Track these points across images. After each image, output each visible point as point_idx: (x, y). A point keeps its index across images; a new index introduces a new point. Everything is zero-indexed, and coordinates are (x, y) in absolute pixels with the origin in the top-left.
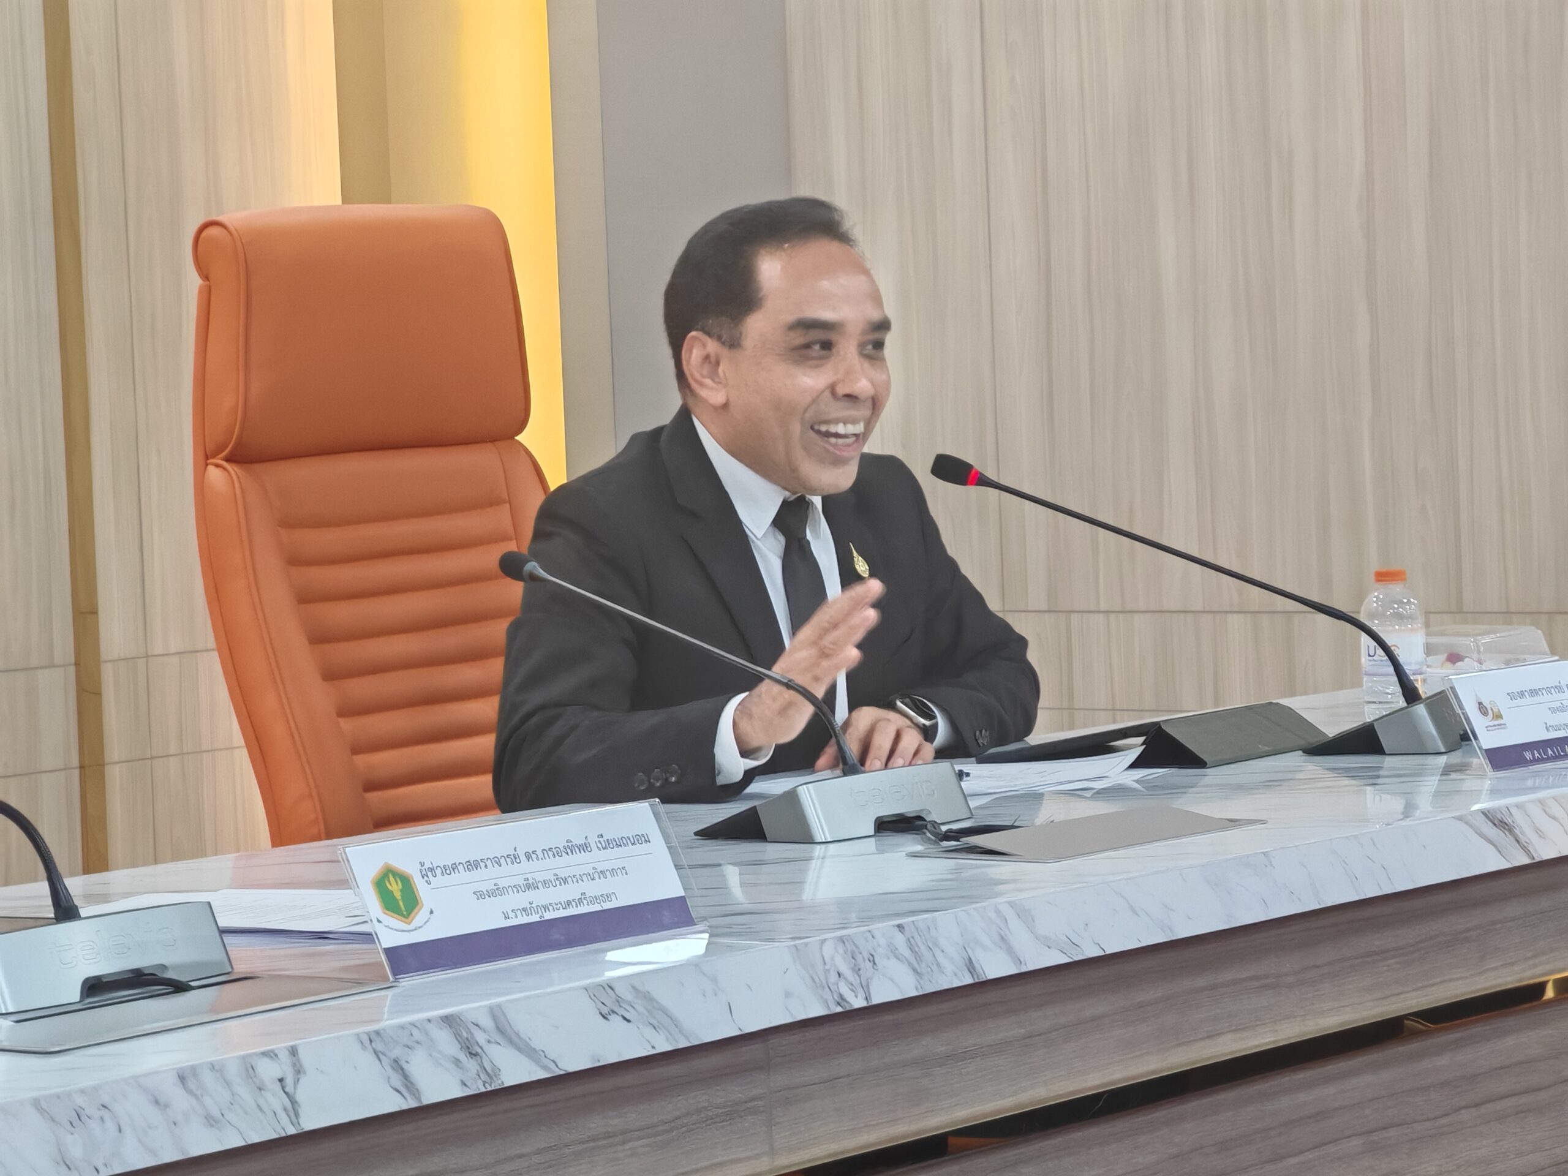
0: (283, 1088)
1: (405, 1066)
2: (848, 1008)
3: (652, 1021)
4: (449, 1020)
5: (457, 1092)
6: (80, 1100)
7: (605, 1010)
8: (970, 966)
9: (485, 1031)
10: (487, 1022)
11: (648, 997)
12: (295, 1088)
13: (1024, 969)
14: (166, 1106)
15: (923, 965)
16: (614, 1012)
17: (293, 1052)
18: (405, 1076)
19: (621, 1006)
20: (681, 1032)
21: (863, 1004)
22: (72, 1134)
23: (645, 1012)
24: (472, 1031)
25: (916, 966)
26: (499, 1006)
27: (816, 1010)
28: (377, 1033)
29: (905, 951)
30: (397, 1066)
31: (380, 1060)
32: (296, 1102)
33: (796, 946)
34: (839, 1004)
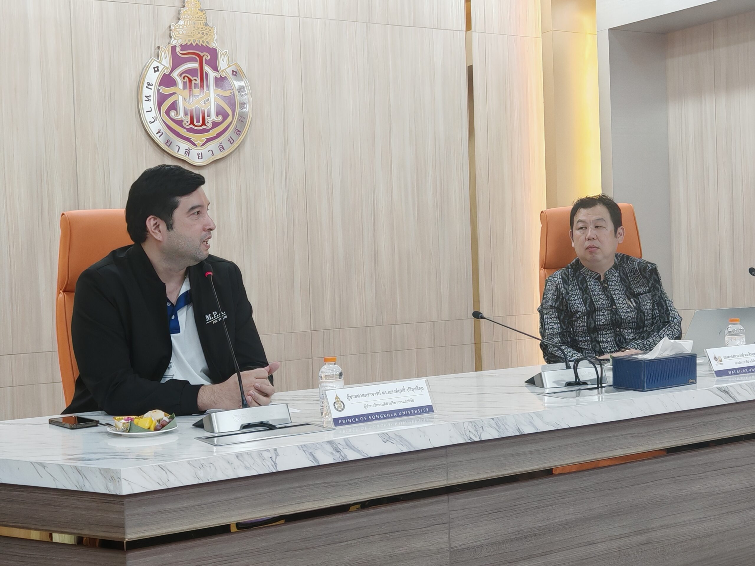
0: (272, 459)
1: (313, 454)
2: (473, 441)
3: (401, 443)
4: (330, 442)
5: (331, 461)
6: (203, 462)
7: (385, 440)
8: (519, 430)
9: (342, 445)
10: (343, 443)
11: (400, 437)
12: (276, 459)
13: (539, 431)
14: (232, 464)
15: (501, 429)
16: (388, 441)
17: (275, 450)
18: (314, 457)
19: (390, 439)
20: (412, 446)
21: (479, 440)
22: (200, 470)
23: (398, 440)
24: (338, 445)
25: (499, 430)
26: (347, 438)
27: (462, 441)
28: (304, 445)
29: (495, 426)
30: (311, 454)
31: (305, 452)
32: (276, 463)
33: (454, 424)
34: (469, 440)
